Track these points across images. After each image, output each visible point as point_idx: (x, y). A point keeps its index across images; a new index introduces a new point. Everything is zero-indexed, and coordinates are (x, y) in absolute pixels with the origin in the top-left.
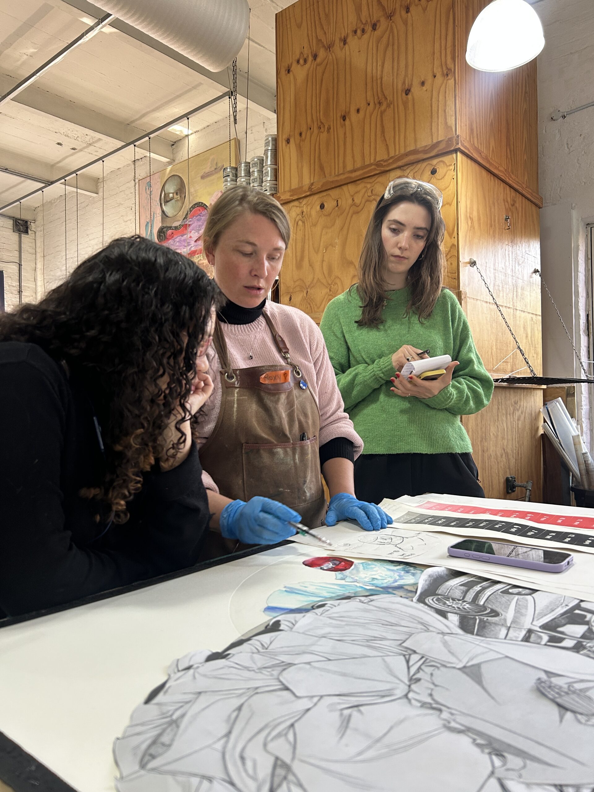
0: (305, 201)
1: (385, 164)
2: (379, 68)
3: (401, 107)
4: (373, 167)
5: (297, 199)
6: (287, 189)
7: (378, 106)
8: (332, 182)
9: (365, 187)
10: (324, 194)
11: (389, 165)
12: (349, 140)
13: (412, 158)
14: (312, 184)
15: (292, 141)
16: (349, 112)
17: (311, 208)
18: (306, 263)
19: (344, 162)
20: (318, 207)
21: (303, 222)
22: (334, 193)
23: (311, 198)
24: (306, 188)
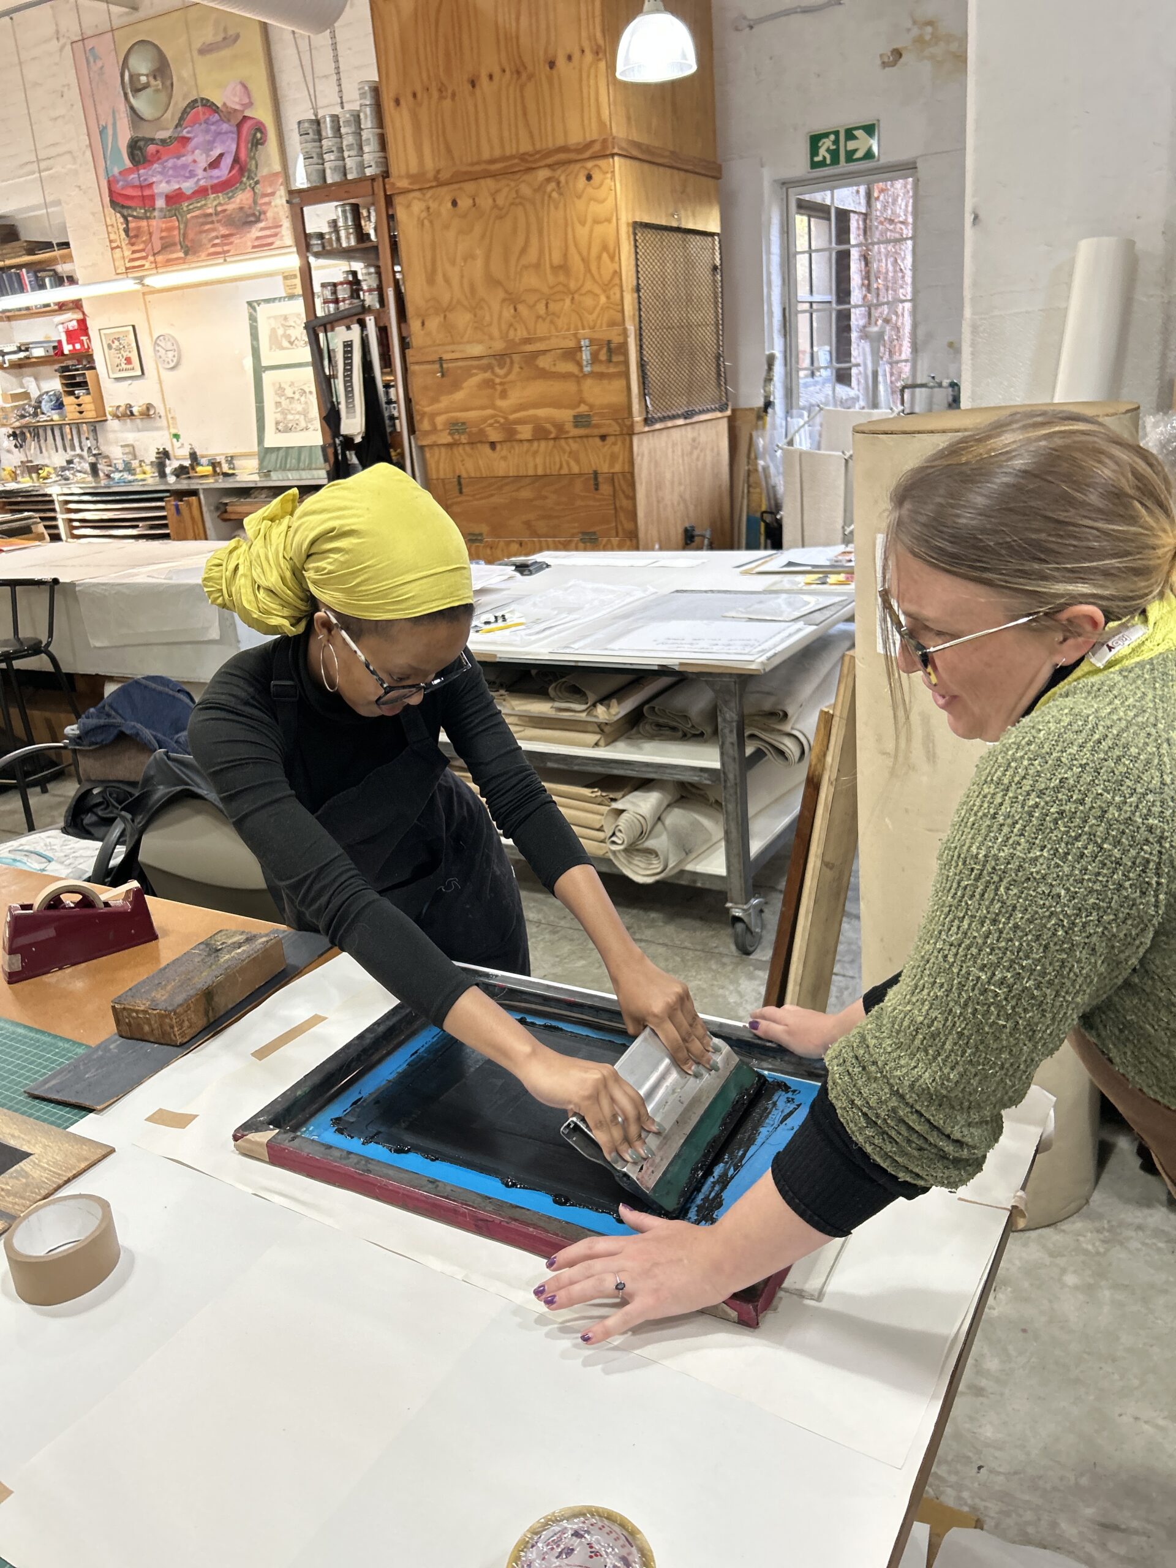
0: (429, 193)
1: (530, 159)
2: (514, 24)
3: (546, 86)
4: (516, 161)
5: (420, 189)
6: (403, 172)
7: (515, 76)
8: (466, 173)
9: (508, 185)
10: (456, 186)
11: (535, 161)
12: (482, 115)
13: (562, 156)
14: (438, 172)
15: (402, 102)
16: (479, 77)
17: (440, 205)
18: (439, 278)
19: (478, 146)
20: (449, 205)
21: (431, 222)
22: (470, 187)
23: (439, 189)
24: (430, 175)
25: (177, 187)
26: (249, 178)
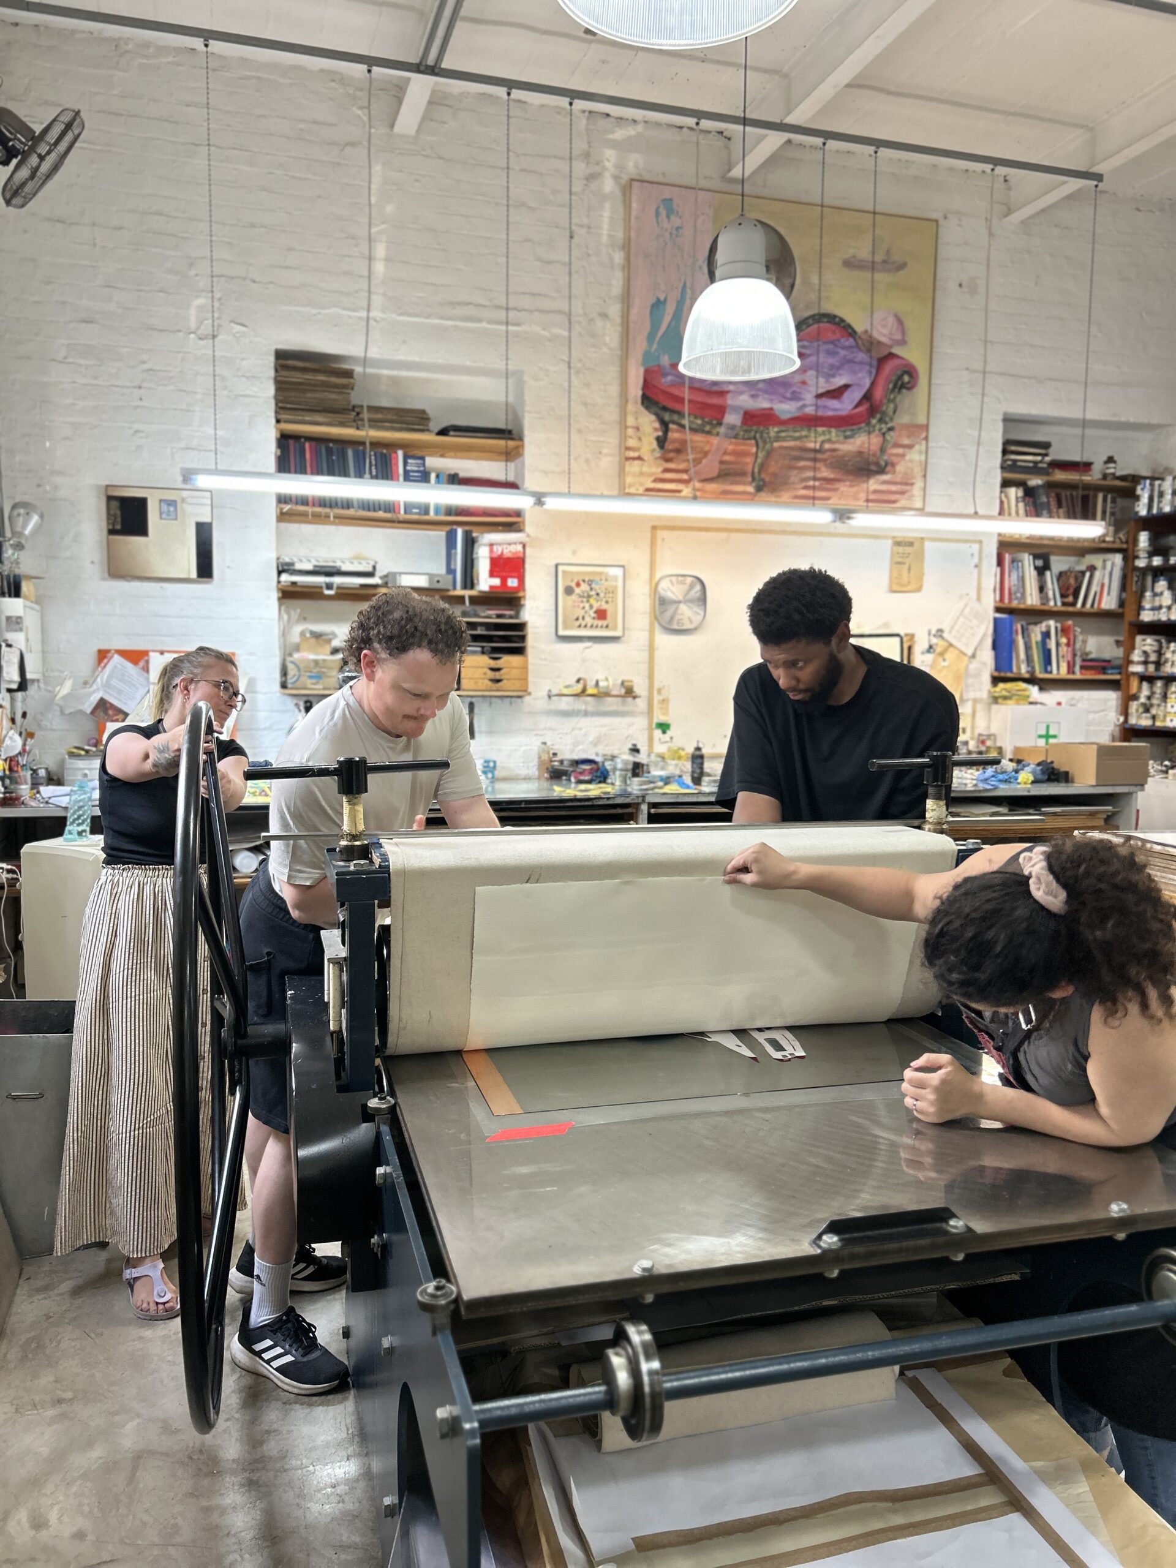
25: (766, 405)
26: (880, 421)
